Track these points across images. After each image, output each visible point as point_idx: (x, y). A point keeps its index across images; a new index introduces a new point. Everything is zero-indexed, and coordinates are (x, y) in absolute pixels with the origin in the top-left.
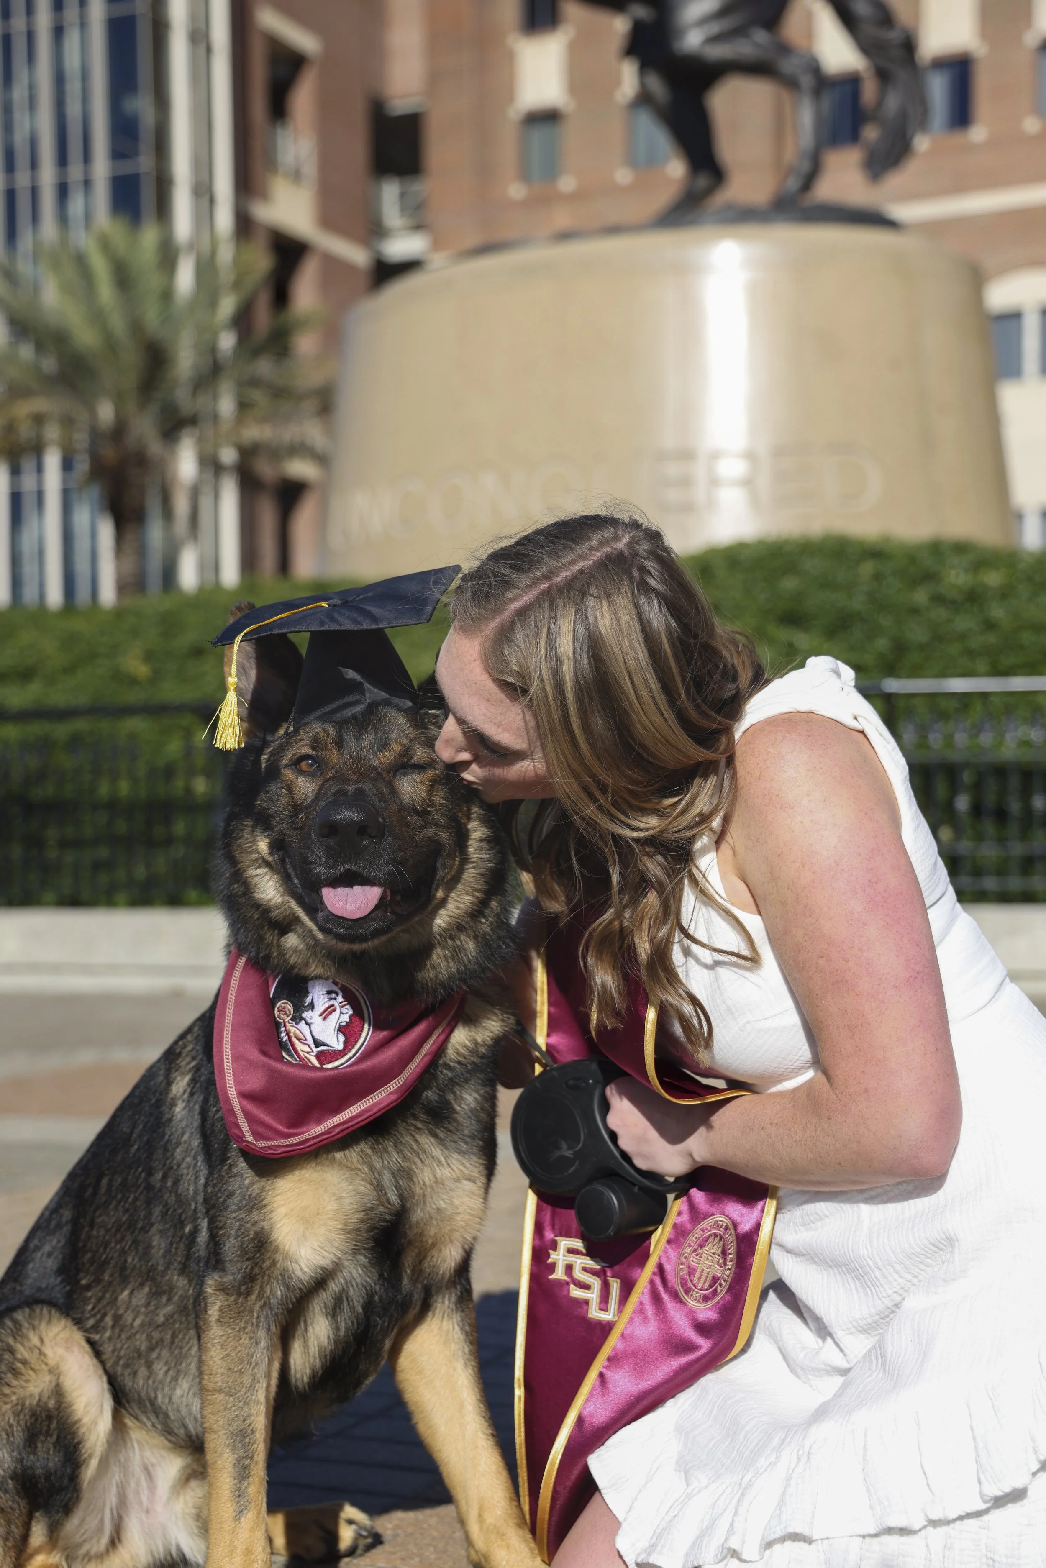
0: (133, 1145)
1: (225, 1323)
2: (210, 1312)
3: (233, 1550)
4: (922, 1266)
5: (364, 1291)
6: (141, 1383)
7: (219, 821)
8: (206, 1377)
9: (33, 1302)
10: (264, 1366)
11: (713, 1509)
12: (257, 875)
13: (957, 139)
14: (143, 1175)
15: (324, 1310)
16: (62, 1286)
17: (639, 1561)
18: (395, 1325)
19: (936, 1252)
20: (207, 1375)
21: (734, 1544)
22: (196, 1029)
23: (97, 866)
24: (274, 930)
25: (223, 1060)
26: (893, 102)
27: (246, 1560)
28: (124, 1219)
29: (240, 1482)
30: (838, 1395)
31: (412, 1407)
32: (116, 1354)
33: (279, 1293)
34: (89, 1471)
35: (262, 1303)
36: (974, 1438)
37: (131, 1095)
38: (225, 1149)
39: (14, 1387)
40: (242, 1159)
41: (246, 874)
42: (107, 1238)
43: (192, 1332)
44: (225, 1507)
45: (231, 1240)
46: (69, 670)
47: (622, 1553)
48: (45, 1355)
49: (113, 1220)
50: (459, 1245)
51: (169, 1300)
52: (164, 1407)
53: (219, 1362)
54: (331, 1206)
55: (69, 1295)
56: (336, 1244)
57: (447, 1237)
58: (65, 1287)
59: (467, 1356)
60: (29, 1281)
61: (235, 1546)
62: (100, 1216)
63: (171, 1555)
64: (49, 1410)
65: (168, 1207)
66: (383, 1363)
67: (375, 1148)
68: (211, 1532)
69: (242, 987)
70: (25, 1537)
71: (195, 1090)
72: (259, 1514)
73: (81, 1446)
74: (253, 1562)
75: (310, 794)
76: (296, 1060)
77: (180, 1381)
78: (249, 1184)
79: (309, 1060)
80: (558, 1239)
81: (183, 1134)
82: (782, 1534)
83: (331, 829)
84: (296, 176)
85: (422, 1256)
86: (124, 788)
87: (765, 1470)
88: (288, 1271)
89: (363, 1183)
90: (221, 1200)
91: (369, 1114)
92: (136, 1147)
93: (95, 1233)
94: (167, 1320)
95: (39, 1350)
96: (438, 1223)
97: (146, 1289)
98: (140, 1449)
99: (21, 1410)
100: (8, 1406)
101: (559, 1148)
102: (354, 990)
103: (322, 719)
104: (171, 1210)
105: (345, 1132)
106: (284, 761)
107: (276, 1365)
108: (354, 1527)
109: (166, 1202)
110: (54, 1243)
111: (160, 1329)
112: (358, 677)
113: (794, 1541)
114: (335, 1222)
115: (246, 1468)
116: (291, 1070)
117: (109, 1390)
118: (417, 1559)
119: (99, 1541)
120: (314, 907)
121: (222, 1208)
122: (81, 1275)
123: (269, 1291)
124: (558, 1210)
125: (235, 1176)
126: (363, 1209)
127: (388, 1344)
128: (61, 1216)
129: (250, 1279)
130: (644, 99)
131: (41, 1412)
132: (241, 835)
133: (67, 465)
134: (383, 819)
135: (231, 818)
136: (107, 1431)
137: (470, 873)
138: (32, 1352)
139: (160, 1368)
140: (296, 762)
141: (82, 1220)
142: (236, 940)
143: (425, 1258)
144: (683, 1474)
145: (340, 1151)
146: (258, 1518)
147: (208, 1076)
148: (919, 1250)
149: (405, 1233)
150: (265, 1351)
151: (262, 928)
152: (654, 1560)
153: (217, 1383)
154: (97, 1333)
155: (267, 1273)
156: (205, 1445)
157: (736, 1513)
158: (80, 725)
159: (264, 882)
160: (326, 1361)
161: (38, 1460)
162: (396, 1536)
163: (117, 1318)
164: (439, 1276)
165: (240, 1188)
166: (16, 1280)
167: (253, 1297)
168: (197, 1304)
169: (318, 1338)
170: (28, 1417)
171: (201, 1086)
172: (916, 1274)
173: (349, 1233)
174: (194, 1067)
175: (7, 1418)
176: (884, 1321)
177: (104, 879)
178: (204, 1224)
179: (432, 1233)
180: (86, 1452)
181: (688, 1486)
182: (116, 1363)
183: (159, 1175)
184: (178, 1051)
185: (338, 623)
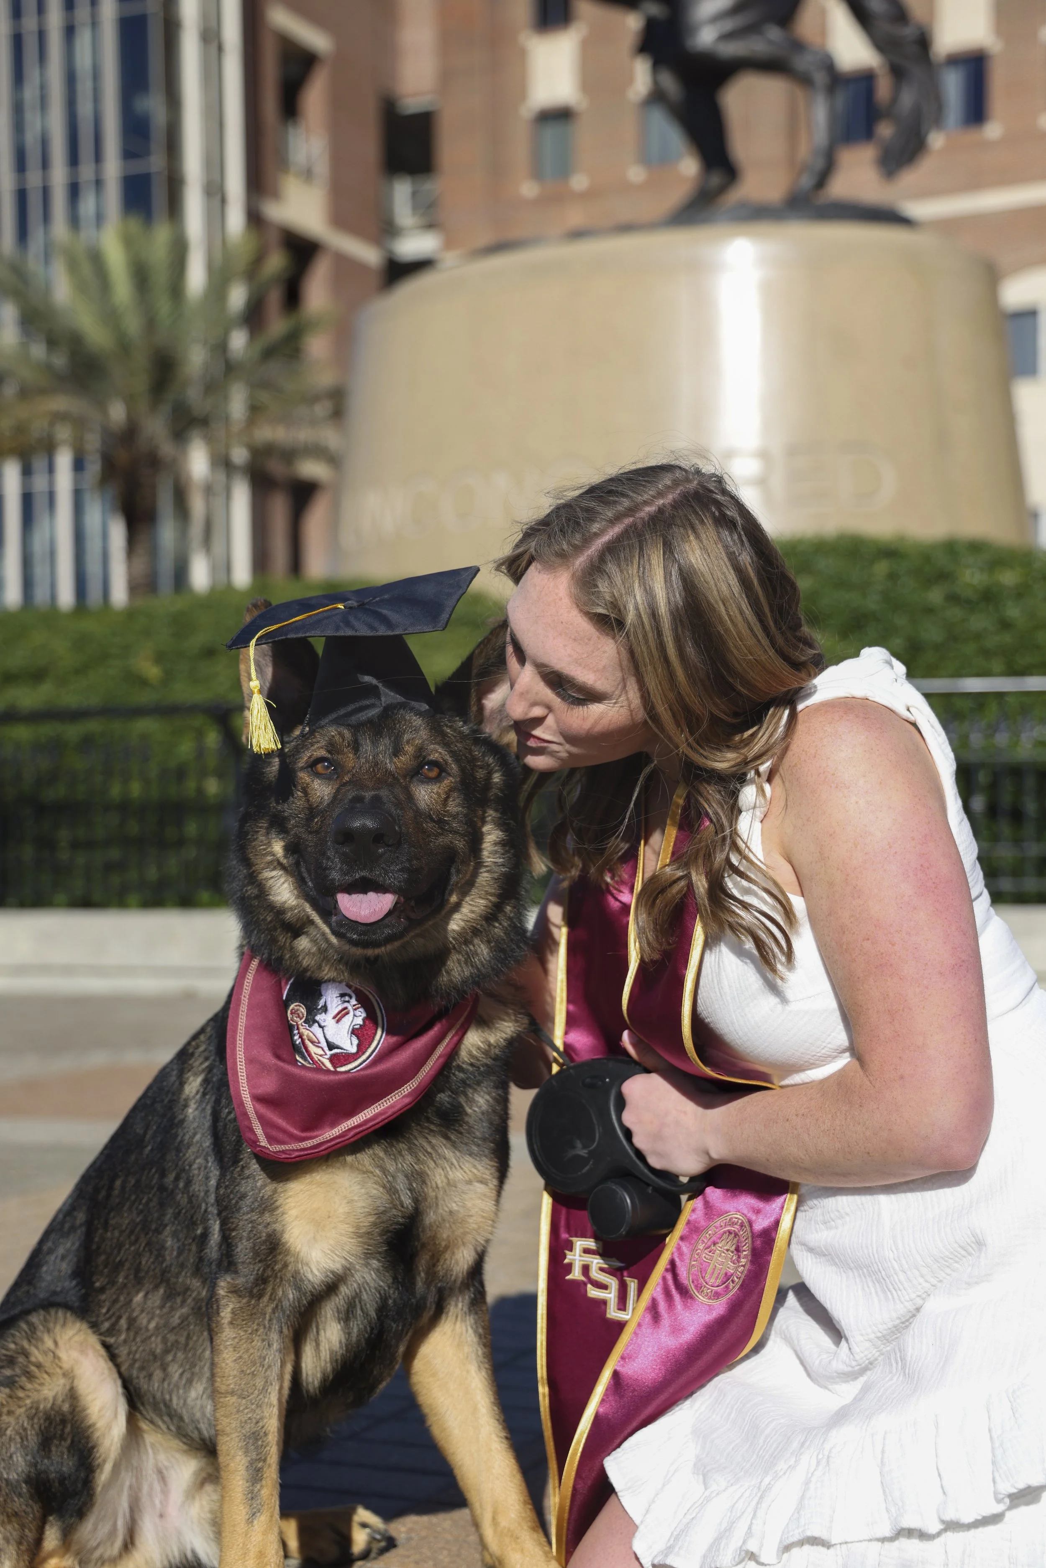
0: (146, 1147)
1: (238, 1325)
2: (222, 1314)
3: (246, 1553)
4: (948, 1271)
5: (378, 1295)
6: (156, 1385)
7: (233, 823)
8: (219, 1380)
9: (49, 1304)
10: (276, 1369)
11: (731, 1512)
12: (272, 878)
13: (972, 136)
14: (157, 1176)
15: (336, 1315)
16: (77, 1289)
17: (656, 1562)
18: (409, 1329)
19: (964, 1257)
20: (219, 1377)
21: (752, 1546)
22: (209, 1029)
23: (109, 867)
24: (287, 933)
25: (236, 1063)
26: (908, 99)
27: (258, 1564)
28: (138, 1220)
29: (253, 1485)
30: (857, 1400)
31: (426, 1410)
32: (131, 1356)
33: (291, 1296)
34: (103, 1476)
35: (273, 1305)
36: (991, 1438)
37: (145, 1096)
38: (237, 1151)
39: (28, 1390)
40: (254, 1161)
41: (261, 877)
42: (122, 1239)
43: (206, 1334)
44: (238, 1511)
45: (244, 1241)
46: (81, 671)
47: (639, 1556)
48: (59, 1359)
49: (127, 1222)
50: (471, 1246)
51: (184, 1302)
52: (179, 1411)
53: (232, 1365)
54: (342, 1209)
55: (84, 1299)
56: (347, 1248)
57: (460, 1240)
58: (80, 1290)
59: (481, 1359)
60: (44, 1284)
61: (248, 1549)
62: (114, 1218)
63: (186, 1556)
64: (63, 1415)
65: (180, 1208)
66: (397, 1367)
67: (388, 1151)
68: (223, 1535)
69: (255, 989)
70: (39, 1541)
71: (206, 1091)
72: (272, 1517)
73: (95, 1450)
74: (266, 1564)
75: (326, 798)
76: (310, 1063)
77: (194, 1383)
78: (262, 1186)
79: (322, 1063)
80: (574, 1239)
81: (195, 1134)
82: (800, 1538)
83: (347, 837)
84: (308, 175)
85: (436, 1258)
86: (136, 789)
87: (785, 1473)
88: (299, 1273)
89: (376, 1186)
90: (234, 1201)
91: (383, 1117)
92: (149, 1148)
93: (109, 1234)
94: (182, 1322)
95: (54, 1353)
96: (450, 1226)
97: (161, 1291)
98: (154, 1453)
99: (36, 1414)
100: (22, 1410)
101: (574, 1147)
102: (367, 993)
103: (337, 722)
104: (184, 1211)
105: (359, 1136)
106: (301, 764)
107: (289, 1368)
108: (368, 1530)
109: (179, 1202)
110: (69, 1245)
111: (175, 1331)
112: (374, 681)
113: (812, 1545)
114: (347, 1226)
115: (259, 1470)
116: (303, 1073)
117: (124, 1394)
118: (431, 1563)
119: (112, 1544)
120: (328, 911)
121: (234, 1210)
122: (94, 1279)
123: (281, 1293)
124: (573, 1211)
125: (248, 1177)
126: (376, 1212)
127: (402, 1349)
128: (75, 1218)
129: (262, 1280)
130: (657, 96)
131: (55, 1416)
132: (255, 837)
133: (78, 465)
134: (400, 827)
135: (245, 819)
136: (121, 1434)
137: (484, 877)
138: (46, 1355)
139: (175, 1370)
140: (313, 765)
141: (96, 1222)
142: (249, 942)
143: (438, 1261)
144: (701, 1477)
145: (352, 1154)
146: (271, 1521)
147: (220, 1076)
148: (948, 1254)
149: (418, 1235)
150: (277, 1354)
151: (275, 929)
152: (669, 1561)
153: (229, 1385)
154: (113, 1336)
155: (279, 1275)
156: (218, 1448)
157: (754, 1516)
158: (93, 726)
159: (279, 885)
160: (337, 1365)
161: (52, 1464)
162: (409, 1539)
163: (132, 1321)
164: (453, 1278)
165: (253, 1190)
166: (30, 1283)
167: (266, 1299)
168: (209, 1306)
169: (329, 1341)
170: (42, 1421)
171: (212, 1087)
172: (941, 1278)
173: (359, 1237)
174: (207, 1067)
175: (21, 1422)
176: (904, 1325)
177: (115, 880)
178: (216, 1227)
179: (445, 1236)
180: (99, 1457)
181: (706, 1489)
182: (131, 1366)
183: (171, 1177)
184: (191, 1051)
185: (353, 628)
